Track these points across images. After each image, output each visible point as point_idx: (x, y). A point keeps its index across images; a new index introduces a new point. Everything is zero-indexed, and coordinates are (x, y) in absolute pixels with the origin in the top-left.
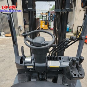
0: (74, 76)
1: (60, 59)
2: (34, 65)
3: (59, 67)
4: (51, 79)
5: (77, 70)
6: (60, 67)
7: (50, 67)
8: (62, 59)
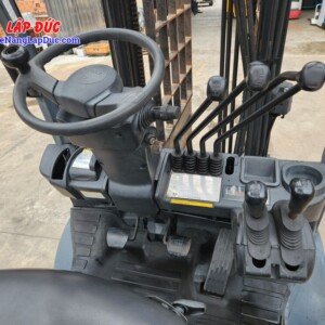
0: (250, 268)
1: (230, 170)
2: (104, 187)
3: (210, 206)
4: (185, 243)
5: (274, 242)
6: (217, 205)
7: (173, 201)
8: (236, 168)
